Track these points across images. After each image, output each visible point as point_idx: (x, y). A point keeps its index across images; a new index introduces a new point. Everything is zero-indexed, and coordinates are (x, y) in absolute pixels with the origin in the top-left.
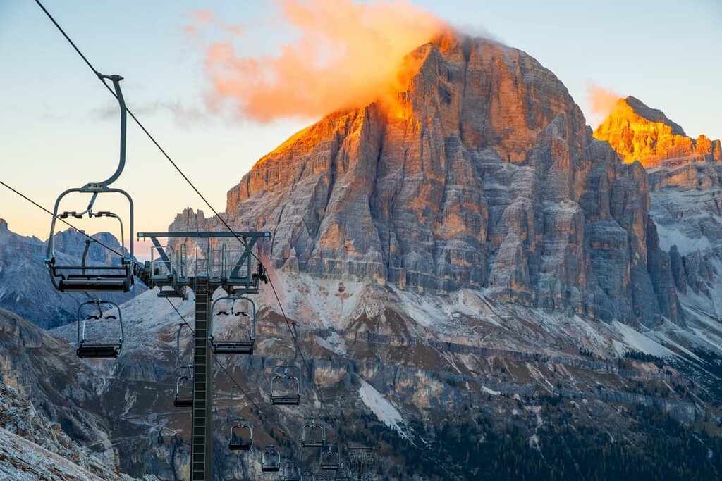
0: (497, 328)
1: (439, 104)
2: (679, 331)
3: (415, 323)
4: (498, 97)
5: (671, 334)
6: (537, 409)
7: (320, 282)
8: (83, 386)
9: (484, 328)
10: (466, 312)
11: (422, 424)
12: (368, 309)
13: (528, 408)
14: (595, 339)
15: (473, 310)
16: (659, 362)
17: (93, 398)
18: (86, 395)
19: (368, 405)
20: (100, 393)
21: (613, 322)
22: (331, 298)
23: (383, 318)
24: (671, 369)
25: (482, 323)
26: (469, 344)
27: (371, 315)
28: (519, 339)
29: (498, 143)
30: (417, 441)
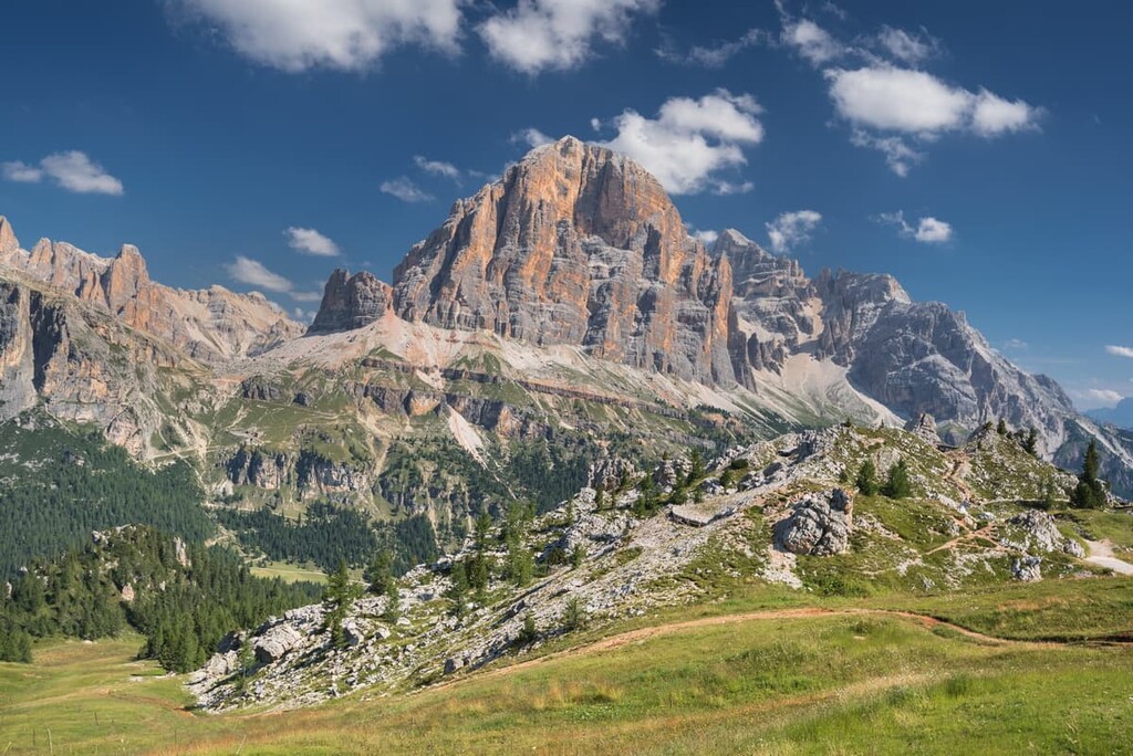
0: (583, 376)
1: (555, 195)
2: (750, 395)
3: (510, 366)
4: (607, 193)
5: (743, 397)
6: (605, 444)
7: (434, 329)
8: (202, 402)
9: (572, 375)
10: (560, 363)
11: (499, 451)
12: (470, 353)
13: (597, 442)
14: (672, 393)
15: (566, 361)
16: (726, 415)
17: (209, 412)
18: (202, 409)
19: (453, 431)
20: (217, 408)
21: (693, 382)
22: (443, 343)
23: (481, 360)
24: (735, 421)
25: (572, 372)
26: (555, 386)
27: (470, 358)
28: (602, 385)
29: (606, 231)
30: (490, 465)
